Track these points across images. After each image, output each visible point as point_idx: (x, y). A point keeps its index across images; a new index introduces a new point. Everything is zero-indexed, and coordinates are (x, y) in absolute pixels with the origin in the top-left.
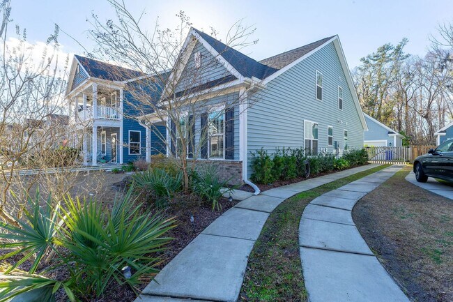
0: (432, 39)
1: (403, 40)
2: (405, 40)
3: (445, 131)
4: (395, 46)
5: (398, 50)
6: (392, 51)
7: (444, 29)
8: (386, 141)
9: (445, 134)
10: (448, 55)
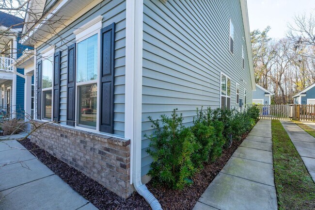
0: (290, 26)
1: (267, 27)
2: (269, 27)
3: (305, 93)
4: (262, 32)
5: (264, 34)
6: (260, 35)
7: (298, 19)
8: (263, 100)
9: (305, 95)
10: (300, 38)
